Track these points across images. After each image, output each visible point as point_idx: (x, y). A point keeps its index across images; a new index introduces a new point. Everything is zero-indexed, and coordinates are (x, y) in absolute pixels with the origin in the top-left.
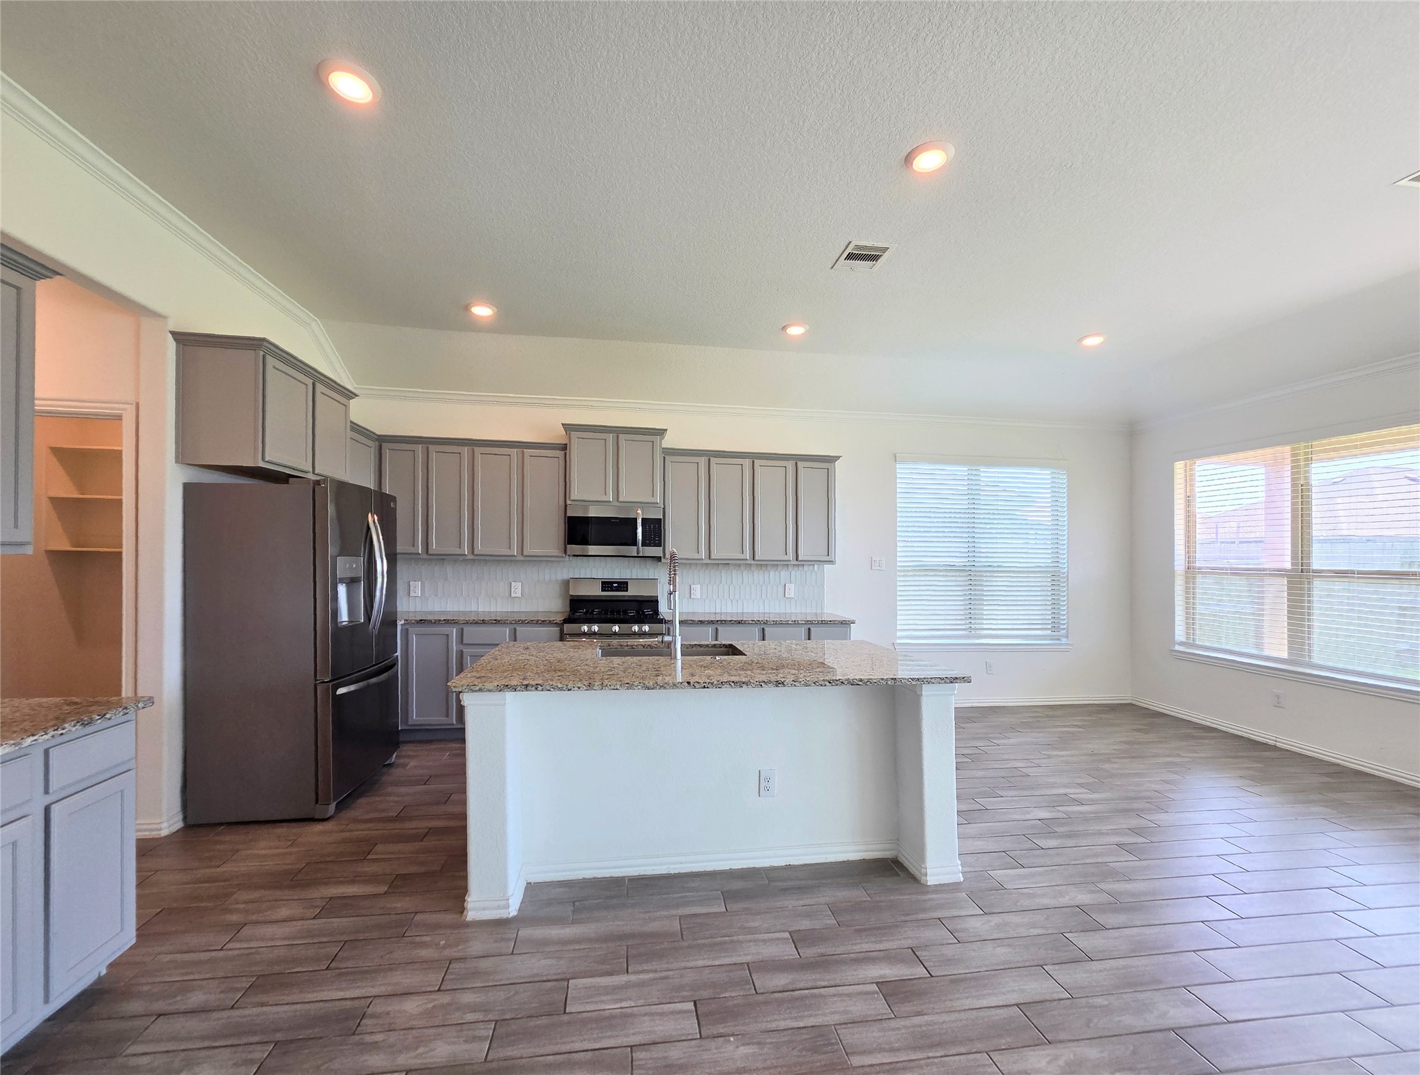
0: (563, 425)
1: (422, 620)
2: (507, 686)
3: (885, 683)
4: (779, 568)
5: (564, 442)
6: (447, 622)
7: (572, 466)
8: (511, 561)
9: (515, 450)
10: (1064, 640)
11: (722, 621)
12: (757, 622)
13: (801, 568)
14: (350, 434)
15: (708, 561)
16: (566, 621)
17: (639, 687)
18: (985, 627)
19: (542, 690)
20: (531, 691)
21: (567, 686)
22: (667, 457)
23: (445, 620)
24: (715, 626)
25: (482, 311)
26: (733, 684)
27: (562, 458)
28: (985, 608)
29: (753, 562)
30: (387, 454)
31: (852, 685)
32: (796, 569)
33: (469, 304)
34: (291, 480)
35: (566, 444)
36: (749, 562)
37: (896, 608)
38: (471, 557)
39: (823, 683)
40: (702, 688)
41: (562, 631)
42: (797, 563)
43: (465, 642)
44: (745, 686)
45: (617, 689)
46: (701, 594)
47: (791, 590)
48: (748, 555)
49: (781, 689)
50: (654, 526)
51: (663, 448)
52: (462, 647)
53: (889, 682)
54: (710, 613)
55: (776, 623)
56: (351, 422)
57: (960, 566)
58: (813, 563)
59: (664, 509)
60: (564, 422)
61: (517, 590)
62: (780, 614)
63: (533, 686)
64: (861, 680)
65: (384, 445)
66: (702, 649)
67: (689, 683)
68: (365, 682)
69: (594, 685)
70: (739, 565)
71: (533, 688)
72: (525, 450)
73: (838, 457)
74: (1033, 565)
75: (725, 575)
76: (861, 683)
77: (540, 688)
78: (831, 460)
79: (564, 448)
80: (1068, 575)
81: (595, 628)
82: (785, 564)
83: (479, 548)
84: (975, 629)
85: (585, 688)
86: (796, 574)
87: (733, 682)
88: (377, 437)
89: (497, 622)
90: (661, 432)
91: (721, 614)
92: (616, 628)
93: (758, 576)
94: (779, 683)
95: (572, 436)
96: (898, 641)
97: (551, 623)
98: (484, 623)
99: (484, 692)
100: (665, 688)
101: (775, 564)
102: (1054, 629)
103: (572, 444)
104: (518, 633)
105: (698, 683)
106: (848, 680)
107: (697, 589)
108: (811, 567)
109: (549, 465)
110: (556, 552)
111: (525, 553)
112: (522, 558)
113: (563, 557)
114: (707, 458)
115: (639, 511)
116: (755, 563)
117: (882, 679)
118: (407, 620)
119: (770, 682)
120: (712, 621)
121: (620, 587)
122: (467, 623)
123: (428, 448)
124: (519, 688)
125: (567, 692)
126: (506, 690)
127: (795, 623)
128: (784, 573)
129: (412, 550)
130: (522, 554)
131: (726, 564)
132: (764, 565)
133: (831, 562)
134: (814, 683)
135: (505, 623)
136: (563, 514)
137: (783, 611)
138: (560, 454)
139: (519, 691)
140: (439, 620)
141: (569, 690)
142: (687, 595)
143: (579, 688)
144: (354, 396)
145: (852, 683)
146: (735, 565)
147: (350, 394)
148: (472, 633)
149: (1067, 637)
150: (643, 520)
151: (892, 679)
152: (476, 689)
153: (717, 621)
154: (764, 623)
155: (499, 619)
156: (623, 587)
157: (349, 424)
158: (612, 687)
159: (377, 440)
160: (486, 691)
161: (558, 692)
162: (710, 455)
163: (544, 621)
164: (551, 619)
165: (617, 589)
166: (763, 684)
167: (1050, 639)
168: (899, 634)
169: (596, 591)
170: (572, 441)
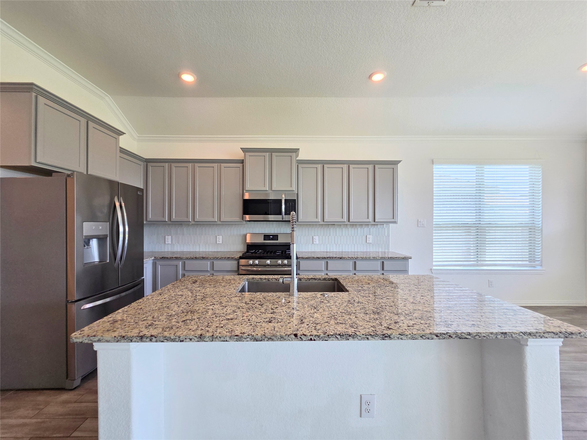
0: (241, 148)
1: (163, 257)
2: (124, 337)
3: (494, 337)
4: (363, 227)
5: (242, 159)
6: (176, 258)
7: (246, 172)
8: (214, 224)
9: (217, 164)
10: (539, 268)
11: (330, 257)
12: (351, 258)
13: (376, 227)
14: (119, 154)
15: (323, 223)
16: (241, 258)
17: (248, 339)
18: (487, 259)
19: (156, 341)
20: (146, 342)
21: (179, 337)
22: (299, 165)
23: (175, 257)
24: (326, 260)
25: (188, 78)
26: (339, 337)
27: (241, 168)
28: (487, 248)
29: (348, 223)
30: (150, 169)
31: (460, 338)
32: (373, 227)
33: (179, 73)
34: (53, 174)
35: (243, 160)
36: (346, 223)
37: (433, 249)
38: (193, 223)
39: (430, 336)
40: (309, 340)
41: (238, 263)
42: (374, 223)
43: (186, 269)
44: (351, 338)
45: (227, 341)
46: (319, 240)
47: (370, 239)
48: (345, 219)
49: (387, 342)
50: (292, 204)
51: (297, 160)
52: (184, 272)
53: (499, 337)
54: (324, 252)
55: (363, 259)
56: (120, 148)
57: (471, 224)
58: (383, 223)
59: (298, 194)
60: (242, 147)
61: (220, 240)
62: (363, 252)
63: (147, 338)
64: (469, 334)
65: (149, 164)
66: (316, 281)
67: (296, 335)
68: (118, 295)
69: (205, 337)
70: (341, 225)
71: (148, 340)
72: (221, 164)
73: (400, 161)
74: (517, 223)
75: (332, 231)
76: (469, 337)
77: (154, 339)
78: (396, 163)
79: (242, 162)
80: (542, 228)
81: (257, 262)
82: (367, 224)
83: (197, 218)
84: (481, 261)
85: (197, 340)
86: (373, 230)
87: (339, 335)
88: (145, 160)
89: (203, 258)
90: (296, 151)
91: (330, 252)
92: (268, 262)
93: (351, 231)
94: (386, 337)
95: (246, 155)
96: (434, 268)
97: (232, 259)
98: (196, 259)
99: (102, 342)
100: (273, 340)
101: (361, 224)
102: (530, 261)
103: (246, 160)
104: (214, 264)
105: (305, 335)
106: (456, 333)
107: (316, 238)
108: (382, 226)
109: (234, 171)
110: (238, 219)
111: (222, 220)
112: (220, 223)
113: (242, 222)
114: (322, 165)
115: (283, 196)
116: (350, 224)
117: (492, 333)
118: (155, 257)
119: (376, 335)
120: (324, 258)
121: (274, 238)
122: (187, 259)
123: (171, 165)
124: (135, 339)
125: (179, 343)
126: (123, 341)
127: (375, 259)
128: (366, 229)
129: (163, 219)
130: (220, 221)
131: (332, 224)
132: (354, 225)
133: (395, 222)
134: (421, 337)
135: (207, 259)
136: (242, 198)
137: (365, 250)
138: (240, 165)
139: (135, 342)
140: (172, 257)
141: (181, 341)
142: (311, 242)
143: (191, 339)
144: (123, 134)
145: (460, 337)
146: (338, 225)
147: (120, 133)
148: (191, 265)
149: (541, 266)
150: (285, 200)
151: (502, 333)
152: (95, 340)
153: (328, 257)
154: (356, 259)
155: (204, 256)
156: (276, 238)
157: (118, 149)
158: (222, 339)
159: (145, 161)
160: (104, 342)
161: (171, 343)
162: (323, 163)
163: (229, 258)
164: (233, 257)
165: (272, 239)
166: (369, 337)
167: (529, 267)
168: (434, 263)
169: (260, 240)
170: (246, 158)
